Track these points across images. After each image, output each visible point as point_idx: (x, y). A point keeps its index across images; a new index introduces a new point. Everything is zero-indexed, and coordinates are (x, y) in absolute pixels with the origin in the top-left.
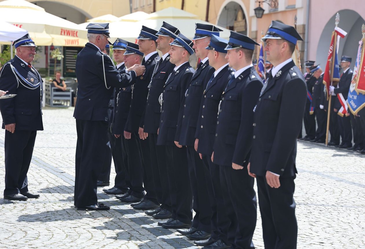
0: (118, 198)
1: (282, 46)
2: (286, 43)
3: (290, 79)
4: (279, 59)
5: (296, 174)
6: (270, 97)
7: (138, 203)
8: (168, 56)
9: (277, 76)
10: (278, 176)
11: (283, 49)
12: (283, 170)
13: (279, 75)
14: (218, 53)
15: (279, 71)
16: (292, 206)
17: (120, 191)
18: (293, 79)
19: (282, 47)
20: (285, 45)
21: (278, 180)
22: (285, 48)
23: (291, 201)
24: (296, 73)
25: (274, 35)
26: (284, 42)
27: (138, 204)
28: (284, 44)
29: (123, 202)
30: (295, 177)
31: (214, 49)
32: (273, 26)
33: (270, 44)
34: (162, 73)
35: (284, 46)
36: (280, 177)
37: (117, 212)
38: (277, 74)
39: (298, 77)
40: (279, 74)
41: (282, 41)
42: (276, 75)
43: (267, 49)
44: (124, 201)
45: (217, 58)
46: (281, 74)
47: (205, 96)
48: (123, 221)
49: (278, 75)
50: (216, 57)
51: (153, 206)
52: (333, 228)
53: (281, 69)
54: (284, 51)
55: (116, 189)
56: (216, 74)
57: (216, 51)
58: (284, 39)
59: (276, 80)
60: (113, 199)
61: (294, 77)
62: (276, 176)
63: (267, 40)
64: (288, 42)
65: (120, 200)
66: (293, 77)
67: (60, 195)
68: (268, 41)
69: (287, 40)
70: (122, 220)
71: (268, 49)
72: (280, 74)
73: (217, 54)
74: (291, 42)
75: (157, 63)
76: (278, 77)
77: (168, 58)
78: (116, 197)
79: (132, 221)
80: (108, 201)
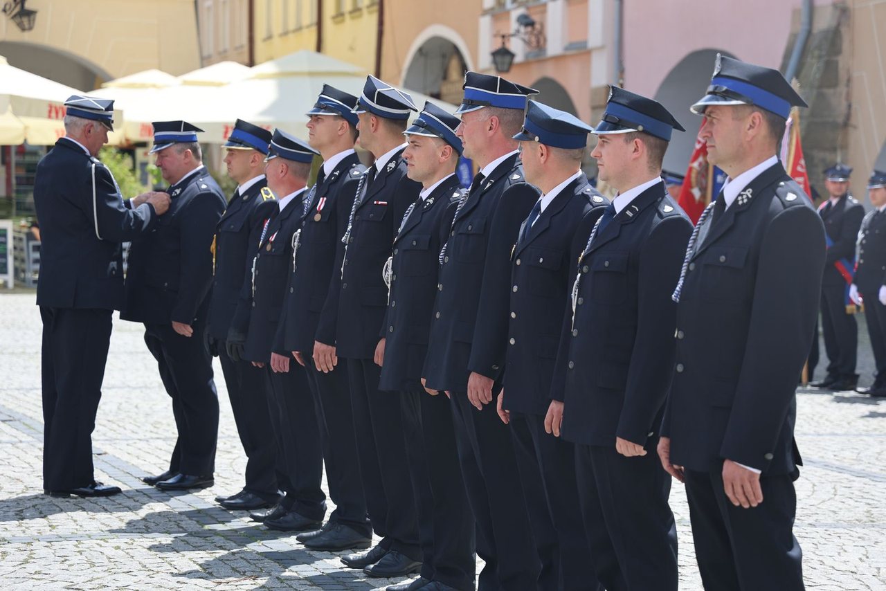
0: (256, 519)
1: (749, 122)
2: (758, 115)
3: (782, 210)
4: (742, 158)
5: (798, 466)
6: (723, 258)
7: (315, 533)
8: (390, 161)
9: (740, 203)
10: (758, 472)
11: (751, 132)
12: (770, 457)
13: (745, 201)
14: (548, 151)
15: (744, 190)
16: (793, 553)
17: (259, 500)
18: (787, 209)
19: (748, 126)
20: (757, 121)
21: (758, 484)
22: (756, 127)
23: (790, 541)
24: (794, 193)
25: (726, 95)
26: (753, 112)
27: (314, 537)
28: (754, 118)
29: (272, 529)
30: (796, 475)
31: (537, 139)
32: (721, 70)
33: (714, 121)
34: (377, 204)
35: (754, 123)
36: (761, 474)
37: (267, 560)
38: (740, 198)
39: (804, 204)
40: (744, 197)
41: (748, 110)
42: (736, 201)
43: (709, 135)
44: (276, 528)
45: (545, 162)
46: (750, 196)
47: (518, 262)
48: (290, 586)
49: (743, 200)
50: (543, 159)
51: (355, 541)
53: (751, 185)
54: (753, 137)
55: (250, 496)
56: (545, 202)
57: (542, 146)
58: (752, 104)
59: (738, 214)
60: (243, 522)
61: (792, 203)
62: (752, 474)
63: (708, 110)
64: (762, 111)
65: (265, 524)
66: (787, 204)
67: (110, 516)
68: (711, 112)
69: (761, 108)
70: (288, 582)
71: (711, 133)
72: (748, 197)
73: (545, 152)
74: (772, 113)
76: (743, 204)
77: (390, 165)
78: (252, 517)
79: (314, 584)
80: (235, 528)
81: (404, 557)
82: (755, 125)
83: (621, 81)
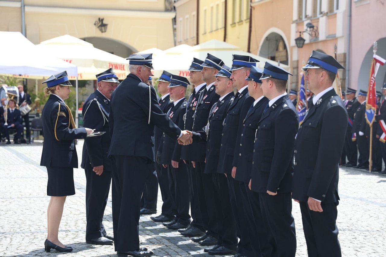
0: (165, 225)
1: (321, 74)
2: (324, 72)
3: (331, 107)
4: (319, 87)
5: (339, 201)
6: (310, 124)
7: (185, 229)
9: (318, 104)
10: (320, 201)
11: (322, 78)
12: (324, 196)
13: (319, 103)
14: (256, 84)
15: (319, 99)
16: (335, 232)
17: (167, 218)
18: (332, 106)
19: (321, 76)
20: (324, 74)
21: (320, 206)
22: (323, 77)
23: (334, 227)
24: (335, 100)
25: (313, 65)
26: (323, 71)
28: (323, 73)
29: (170, 229)
30: (337, 203)
31: (253, 80)
32: (313, 55)
33: (309, 74)
34: (206, 103)
35: (323, 75)
36: (321, 202)
37: (164, 239)
38: (318, 102)
39: (338, 104)
40: (319, 102)
41: (321, 70)
42: (316, 103)
43: (307, 79)
44: (171, 228)
45: (256, 88)
46: (321, 101)
47: (244, 125)
48: (170, 248)
49: (318, 103)
50: (255, 87)
51: (199, 233)
52: (379, 253)
53: (322, 97)
54: (323, 80)
55: (163, 217)
56: (255, 103)
58: (322, 68)
59: (316, 108)
60: (161, 226)
61: (334, 104)
62: (317, 202)
63: (308, 70)
64: (326, 71)
65: (167, 227)
66: (332, 104)
67: (109, 223)
68: (308, 71)
69: (326, 70)
70: (170, 247)
71: (308, 78)
72: (320, 102)
73: (255, 84)
74: (330, 71)
75: (201, 93)
76: (319, 104)
77: (211, 88)
78: (163, 224)
79: (179, 248)
80: (156, 228)
81: (215, 238)
82: (323, 76)
83: (335, 52)
